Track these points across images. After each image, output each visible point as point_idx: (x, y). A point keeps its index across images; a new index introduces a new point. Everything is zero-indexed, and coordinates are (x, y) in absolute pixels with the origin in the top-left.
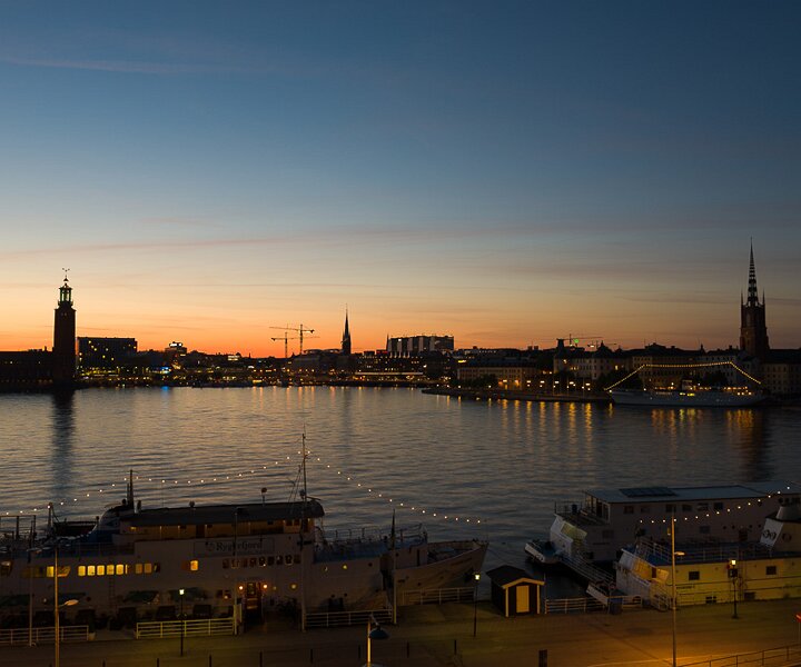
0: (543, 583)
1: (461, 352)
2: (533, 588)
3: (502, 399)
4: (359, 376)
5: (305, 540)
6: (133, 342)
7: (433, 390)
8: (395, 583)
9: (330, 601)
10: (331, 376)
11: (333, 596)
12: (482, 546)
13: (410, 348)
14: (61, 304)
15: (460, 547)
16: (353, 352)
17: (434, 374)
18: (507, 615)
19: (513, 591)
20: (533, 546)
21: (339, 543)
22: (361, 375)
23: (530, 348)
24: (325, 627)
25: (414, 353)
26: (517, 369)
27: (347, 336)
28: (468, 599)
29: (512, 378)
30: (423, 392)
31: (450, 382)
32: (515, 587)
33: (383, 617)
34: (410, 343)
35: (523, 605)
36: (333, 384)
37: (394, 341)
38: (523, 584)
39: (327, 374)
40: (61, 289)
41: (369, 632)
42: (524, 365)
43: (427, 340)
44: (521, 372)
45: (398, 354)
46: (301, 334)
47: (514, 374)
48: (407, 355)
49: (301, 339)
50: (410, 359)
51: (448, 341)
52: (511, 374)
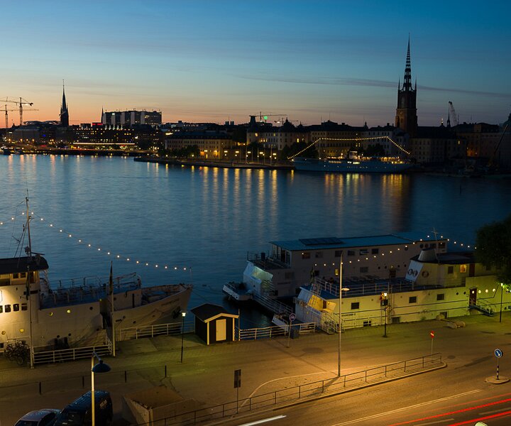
0: (237, 317)
1: (168, 126)
2: (229, 321)
3: (203, 166)
4: (76, 146)
5: (31, 290)
7: (143, 158)
8: (114, 322)
9: (56, 340)
10: (50, 146)
11: (58, 336)
12: (188, 289)
13: (123, 121)
15: (168, 292)
16: (70, 124)
17: (144, 144)
18: (208, 344)
19: (213, 324)
20: (229, 287)
21: (63, 292)
23: (227, 123)
24: (52, 363)
25: (126, 126)
26: (216, 141)
27: (64, 109)
28: (176, 332)
29: (212, 148)
30: (135, 160)
31: (159, 152)
32: (215, 321)
33: (104, 352)
34: (123, 117)
35: (221, 334)
36: (54, 153)
37: (108, 115)
38: (222, 318)
39: (47, 143)
41: (92, 367)
42: (222, 137)
43: (138, 114)
44: (219, 143)
45: (112, 127)
46: (21, 106)
47: (213, 145)
48: (120, 127)
49: (21, 111)
50: (123, 131)
51: (156, 116)
52: (211, 145)
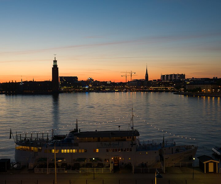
0: (219, 162)
1: (188, 80)
2: (215, 164)
3: (203, 96)
4: (151, 88)
5: (133, 143)
6: (76, 78)
7: (178, 93)
8: (164, 159)
9: (142, 164)
10: (141, 88)
11: (143, 162)
12: (196, 148)
13: (169, 78)
14: (54, 66)
15: (187, 148)
16: (149, 80)
17: (178, 87)
18: (205, 172)
19: (207, 164)
20: (215, 149)
21: (145, 145)
22: (152, 88)
23: (214, 78)
24: (140, 173)
25: (171, 80)
26: (209, 85)
27: (147, 74)
28: (190, 166)
29: (207, 89)
30: (174, 94)
31: (184, 90)
32: (208, 162)
33: (160, 170)
35: (211, 169)
36: (143, 91)
37: (163, 76)
38: (211, 162)
39: (140, 88)
40: (54, 61)
41: (156, 175)
42: (212, 84)
43: (175, 75)
44: (210, 86)
45: (165, 81)
46: (131, 74)
47: (208, 87)
48: (168, 81)
49: (131, 76)
50: (169, 82)
51: (183, 76)
52: (207, 87)
